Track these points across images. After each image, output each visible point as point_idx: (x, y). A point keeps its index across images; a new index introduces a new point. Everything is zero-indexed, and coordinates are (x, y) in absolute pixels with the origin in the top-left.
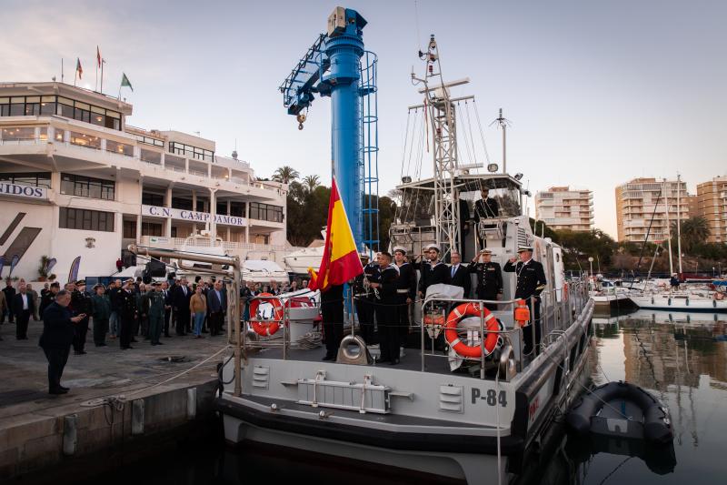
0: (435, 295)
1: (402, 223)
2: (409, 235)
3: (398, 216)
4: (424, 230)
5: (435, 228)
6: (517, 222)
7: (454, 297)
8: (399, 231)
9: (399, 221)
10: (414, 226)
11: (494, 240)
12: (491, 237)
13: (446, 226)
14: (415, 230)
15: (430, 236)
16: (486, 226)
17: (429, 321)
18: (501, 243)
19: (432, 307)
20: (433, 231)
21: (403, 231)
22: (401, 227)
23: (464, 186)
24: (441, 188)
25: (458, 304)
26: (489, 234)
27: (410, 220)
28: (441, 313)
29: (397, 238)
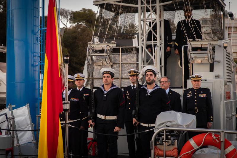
0: (169, 124)
1: (101, 41)
2: (109, 56)
3: (96, 35)
4: (126, 51)
5: (137, 50)
6: (225, 45)
7: (188, 126)
8: (96, 51)
9: (96, 40)
10: (114, 46)
11: (201, 64)
12: (199, 61)
13: (149, 47)
14: (115, 51)
15: (131, 58)
16: (195, 49)
17: (160, 153)
18: (208, 67)
19: (165, 137)
20: (134, 52)
21: (102, 51)
22: (99, 47)
23: (172, 4)
24: (146, 5)
25: (191, 134)
26: (196, 58)
27: (110, 39)
28: (173, 144)
29: (94, 58)
